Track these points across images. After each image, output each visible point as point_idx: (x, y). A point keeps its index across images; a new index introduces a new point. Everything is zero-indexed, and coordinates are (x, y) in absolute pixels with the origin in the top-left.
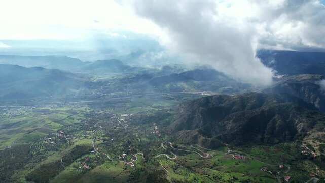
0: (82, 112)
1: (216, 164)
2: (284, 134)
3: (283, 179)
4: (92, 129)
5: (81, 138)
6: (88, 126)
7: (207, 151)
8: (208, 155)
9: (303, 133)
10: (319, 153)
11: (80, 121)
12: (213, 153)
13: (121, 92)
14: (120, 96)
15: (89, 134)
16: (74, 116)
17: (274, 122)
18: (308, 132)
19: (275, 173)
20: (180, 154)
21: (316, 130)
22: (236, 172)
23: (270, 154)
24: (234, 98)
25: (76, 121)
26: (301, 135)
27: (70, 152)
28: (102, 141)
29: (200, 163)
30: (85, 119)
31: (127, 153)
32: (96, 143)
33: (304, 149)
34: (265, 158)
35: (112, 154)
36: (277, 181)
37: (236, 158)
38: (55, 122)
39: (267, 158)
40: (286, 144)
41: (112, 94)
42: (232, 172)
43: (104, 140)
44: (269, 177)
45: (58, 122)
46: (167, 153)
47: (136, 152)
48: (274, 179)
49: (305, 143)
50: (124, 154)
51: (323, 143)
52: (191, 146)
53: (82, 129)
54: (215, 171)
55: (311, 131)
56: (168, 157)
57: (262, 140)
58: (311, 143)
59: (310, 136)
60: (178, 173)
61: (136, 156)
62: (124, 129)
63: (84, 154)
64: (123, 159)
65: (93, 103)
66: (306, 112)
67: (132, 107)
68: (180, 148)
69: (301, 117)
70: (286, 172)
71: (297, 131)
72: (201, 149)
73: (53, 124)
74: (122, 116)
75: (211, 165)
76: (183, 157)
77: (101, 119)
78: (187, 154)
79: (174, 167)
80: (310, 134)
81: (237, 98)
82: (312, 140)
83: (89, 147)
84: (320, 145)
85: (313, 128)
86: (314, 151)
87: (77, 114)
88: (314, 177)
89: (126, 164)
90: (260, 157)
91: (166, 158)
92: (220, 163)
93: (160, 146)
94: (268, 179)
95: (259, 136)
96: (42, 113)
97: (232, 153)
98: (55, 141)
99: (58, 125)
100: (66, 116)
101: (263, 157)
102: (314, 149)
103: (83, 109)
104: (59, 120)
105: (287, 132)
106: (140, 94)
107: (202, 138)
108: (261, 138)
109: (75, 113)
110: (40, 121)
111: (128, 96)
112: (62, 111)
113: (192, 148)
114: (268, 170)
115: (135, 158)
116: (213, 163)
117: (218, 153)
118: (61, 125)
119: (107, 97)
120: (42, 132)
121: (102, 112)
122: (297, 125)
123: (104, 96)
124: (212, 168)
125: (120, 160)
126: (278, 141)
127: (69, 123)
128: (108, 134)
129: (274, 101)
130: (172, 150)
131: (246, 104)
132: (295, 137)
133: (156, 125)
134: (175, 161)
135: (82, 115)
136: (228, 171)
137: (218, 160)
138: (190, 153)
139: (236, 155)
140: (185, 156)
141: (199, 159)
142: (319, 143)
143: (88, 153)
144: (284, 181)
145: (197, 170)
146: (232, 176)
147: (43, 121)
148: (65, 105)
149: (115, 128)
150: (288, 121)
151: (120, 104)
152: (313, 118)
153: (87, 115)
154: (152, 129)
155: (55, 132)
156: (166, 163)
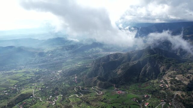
0: (33, 72)
1: (106, 98)
2: (152, 75)
3: (143, 105)
4: (36, 82)
5: (27, 88)
6: (34, 80)
7: (101, 90)
8: (102, 92)
9: (163, 73)
10: (170, 85)
11: (31, 77)
12: (105, 91)
13: (61, 57)
14: (60, 59)
15: (33, 85)
16: (28, 75)
17: (146, 68)
18: (166, 72)
19: (140, 102)
20: (85, 93)
21: (171, 70)
22: (116, 103)
23: (141, 88)
24: (124, 55)
25: (28, 78)
26: (162, 74)
27: (15, 99)
28: (40, 89)
29: (96, 98)
30: (34, 75)
31: (53, 96)
32: (36, 91)
33: (162, 83)
34: (137, 92)
35: (44, 97)
36: (140, 107)
37: (118, 93)
38: (13, 80)
39: (138, 91)
40: (152, 81)
41: (55, 59)
42: (114, 103)
43: (42, 88)
44: (136, 105)
45: (15, 79)
46: (77, 93)
47: (58, 95)
48: (138, 105)
49: (163, 79)
50: (51, 97)
51: (172, 78)
52: (93, 88)
53: (30, 83)
54: (103, 103)
55: (167, 71)
56: (77, 96)
57: (138, 80)
58: (166, 79)
59: (167, 74)
60: (80, 107)
61: (58, 97)
62: (57, 80)
63: (24, 99)
64: (49, 100)
65: (42, 65)
66: (166, 59)
67: (66, 65)
68: (85, 90)
69: (162, 63)
70: (147, 100)
71: (160, 72)
72: (98, 89)
73: (11, 81)
74: (58, 71)
75: (102, 100)
76: (86, 95)
77: (44, 75)
78: (89, 93)
79: (79, 103)
80: (167, 73)
81: (126, 55)
82: (167, 77)
83: (30, 94)
84: (171, 80)
85: (168, 69)
86: (167, 84)
87: (30, 73)
88: (163, 101)
89: (50, 103)
90: (134, 91)
91: (76, 97)
92: (108, 98)
93: (73, 89)
94: (135, 106)
95: (136, 78)
96: (8, 75)
97: (116, 90)
98: (9, 92)
99: (15, 81)
100: (22, 75)
101: (136, 91)
102: (167, 82)
103: (35, 70)
104: (16, 78)
105: (154, 73)
106: (72, 57)
107: (99, 82)
108: (137, 78)
109: (28, 73)
110: (3, 80)
111: (64, 59)
112: (20, 72)
113: (93, 89)
114: (136, 100)
115: (56, 99)
116: (104, 98)
117: (108, 91)
118: (17, 81)
119: (51, 61)
120: (2, 87)
121: (47, 70)
122: (160, 68)
123: (50, 60)
124: (102, 101)
125: (47, 101)
126: (148, 79)
127: (23, 79)
128: (45, 84)
129: (148, 54)
130: (81, 92)
131: (131, 57)
132: (158, 76)
133: (76, 76)
134: (81, 98)
135: (33, 74)
136: (112, 102)
137: (107, 96)
138: (91, 92)
139: (119, 91)
140: (88, 95)
141: (96, 96)
142: (171, 79)
143: (28, 98)
144: (144, 106)
145: (93, 103)
146: (113, 106)
147: (5, 80)
148: (24, 68)
149: (51, 80)
150: (155, 66)
151: (59, 64)
152: (170, 63)
153: (36, 73)
154: (73, 78)
155: (12, 86)
156: (74, 101)
